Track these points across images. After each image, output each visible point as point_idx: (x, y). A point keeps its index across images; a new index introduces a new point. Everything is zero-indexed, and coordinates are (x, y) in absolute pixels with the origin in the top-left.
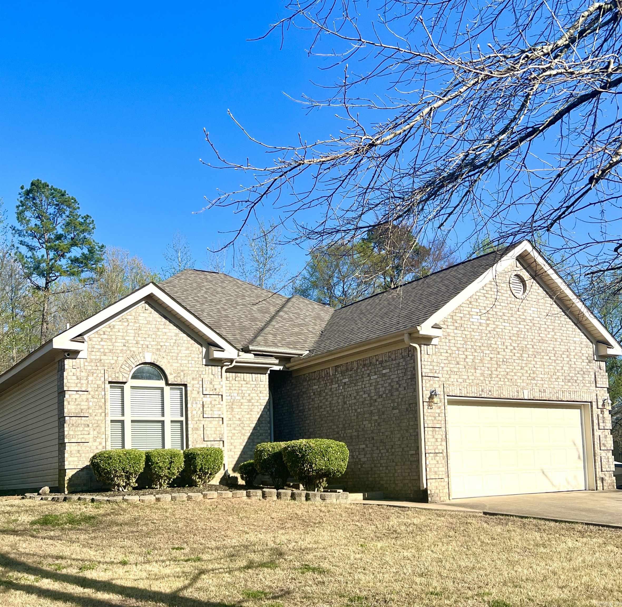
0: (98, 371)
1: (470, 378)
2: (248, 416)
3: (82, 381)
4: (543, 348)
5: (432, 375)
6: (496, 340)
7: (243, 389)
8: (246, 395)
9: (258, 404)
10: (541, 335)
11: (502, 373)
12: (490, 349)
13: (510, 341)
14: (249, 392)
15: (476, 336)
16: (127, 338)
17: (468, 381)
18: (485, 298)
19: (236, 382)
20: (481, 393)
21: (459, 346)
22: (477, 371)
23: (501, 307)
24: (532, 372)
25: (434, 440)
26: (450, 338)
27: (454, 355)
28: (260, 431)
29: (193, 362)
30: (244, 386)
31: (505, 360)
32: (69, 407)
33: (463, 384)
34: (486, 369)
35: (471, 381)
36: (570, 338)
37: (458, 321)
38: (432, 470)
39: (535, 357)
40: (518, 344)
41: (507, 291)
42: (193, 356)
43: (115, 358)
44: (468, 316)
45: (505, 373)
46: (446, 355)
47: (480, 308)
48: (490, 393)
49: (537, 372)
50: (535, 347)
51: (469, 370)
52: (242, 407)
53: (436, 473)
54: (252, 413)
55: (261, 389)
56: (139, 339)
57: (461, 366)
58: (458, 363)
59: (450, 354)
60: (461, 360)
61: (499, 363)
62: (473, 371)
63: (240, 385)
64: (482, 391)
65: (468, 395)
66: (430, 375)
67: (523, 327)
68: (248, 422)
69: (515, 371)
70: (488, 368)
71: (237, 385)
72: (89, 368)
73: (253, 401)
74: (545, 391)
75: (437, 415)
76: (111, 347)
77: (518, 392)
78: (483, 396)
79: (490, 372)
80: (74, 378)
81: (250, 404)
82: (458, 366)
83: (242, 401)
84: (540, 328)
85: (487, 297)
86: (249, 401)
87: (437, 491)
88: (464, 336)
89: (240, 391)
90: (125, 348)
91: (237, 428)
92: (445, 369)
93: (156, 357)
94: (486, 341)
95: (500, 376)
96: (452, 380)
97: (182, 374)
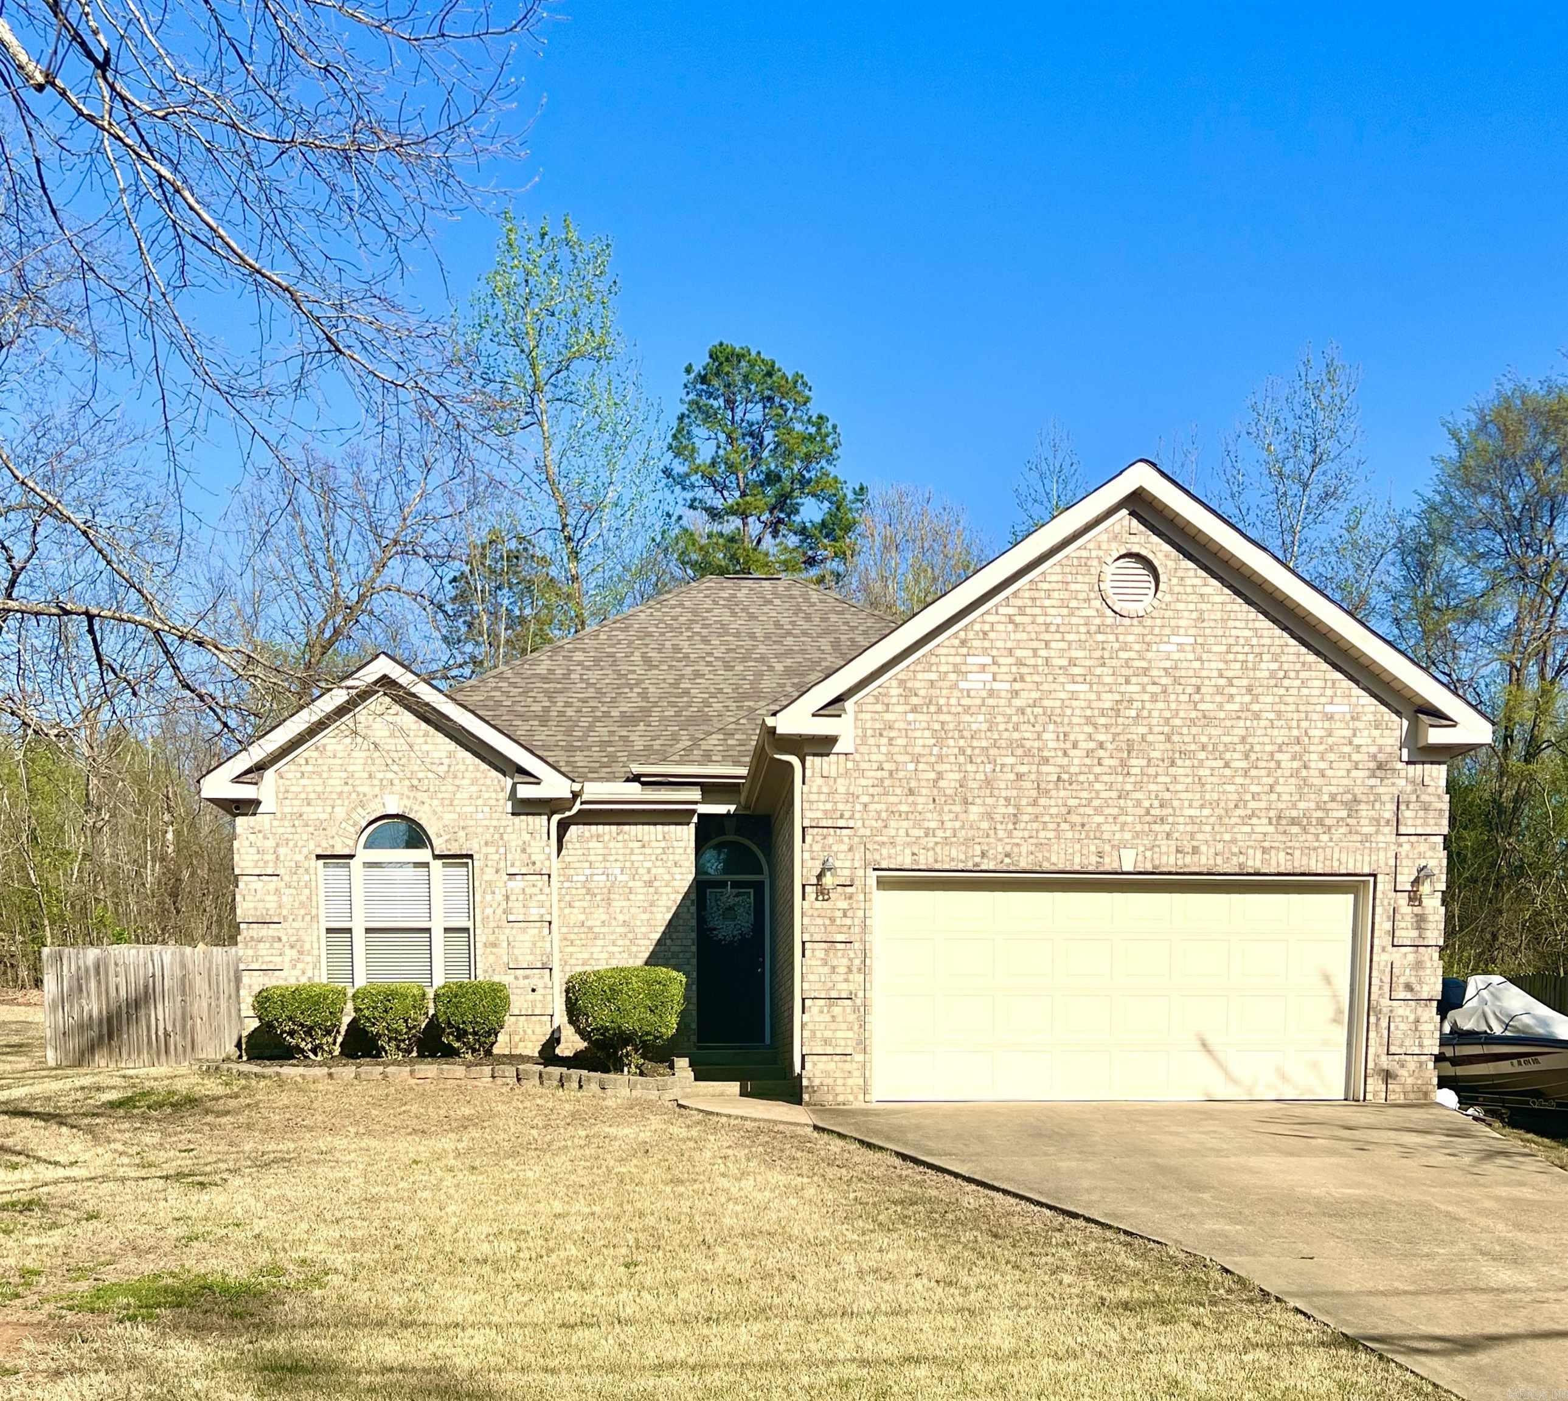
0: (296, 837)
1: (948, 825)
2: (645, 916)
3: (266, 857)
4: (1204, 739)
5: (829, 823)
6: (1039, 728)
7: (634, 858)
8: (641, 871)
9: (669, 890)
10: (1200, 706)
11: (1054, 811)
12: (1020, 752)
13: (1089, 729)
14: (649, 864)
15: (979, 722)
16: (351, 768)
17: (940, 833)
18: (1009, 630)
19: (620, 845)
20: (977, 860)
21: (918, 750)
22: (973, 809)
23: (1064, 645)
24: (1156, 803)
25: (826, 970)
26: (893, 734)
27: (901, 774)
28: (673, 949)
29: (486, 809)
30: (637, 851)
31: (1065, 777)
32: (245, 905)
33: (924, 841)
34: (1002, 801)
35: (948, 833)
36: (1310, 708)
37: (922, 692)
38: (819, 1034)
39: (1173, 764)
40: (1115, 735)
41: (1087, 600)
43: (329, 809)
44: (953, 677)
45: (1064, 810)
46: (879, 774)
47: (994, 652)
48: (1007, 860)
49: (1176, 803)
50: (1176, 738)
51: (946, 808)
52: (632, 897)
53: (826, 1042)
54: (655, 909)
55: (677, 857)
56: (373, 768)
57: (921, 800)
58: (911, 792)
59: (891, 772)
60: (923, 783)
61: (1043, 785)
62: (957, 808)
63: (628, 851)
64: (983, 855)
65: (937, 866)
66: (824, 823)
67: (1137, 688)
68: (643, 929)
69: (1096, 803)
70: (1007, 799)
71: (621, 851)
72: (281, 830)
73: (656, 884)
74: (1195, 850)
75: (840, 914)
76: (319, 789)
77: (1100, 854)
78: (983, 867)
79: (1011, 810)
80: (253, 850)
81: (651, 890)
82: (911, 799)
83: (631, 884)
84: (1198, 689)
85: (1016, 625)
86: (649, 884)
87: (830, 1081)
88: (937, 726)
89: (628, 864)
90: (346, 789)
91: (620, 943)
92: (872, 807)
93: (406, 802)
94: (1006, 735)
95: (1047, 818)
96: (893, 832)
97: (462, 834)
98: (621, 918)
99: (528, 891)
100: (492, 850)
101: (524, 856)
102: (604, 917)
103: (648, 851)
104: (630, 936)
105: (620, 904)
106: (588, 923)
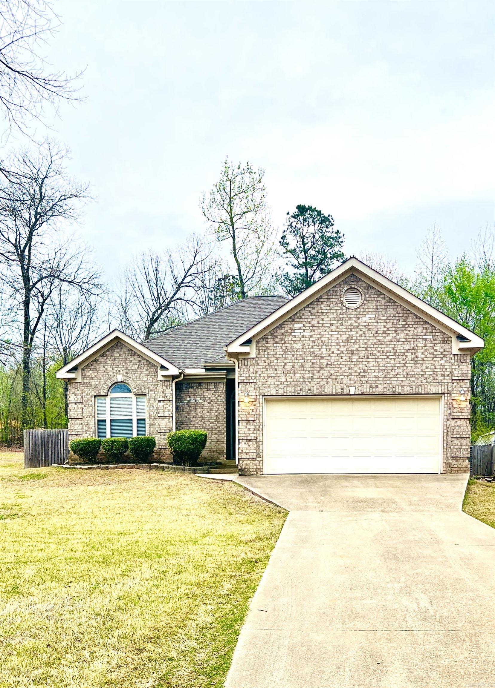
0: (88, 390)
1: (288, 380)
2: (208, 414)
3: (78, 397)
4: (379, 349)
5: (247, 381)
6: (320, 347)
7: (204, 394)
8: (207, 399)
9: (216, 405)
10: (378, 338)
11: (326, 375)
12: (313, 355)
13: (338, 347)
14: (210, 396)
15: (299, 346)
16: (106, 367)
17: (286, 383)
18: (309, 314)
20: (299, 392)
21: (277, 356)
22: (297, 375)
23: (329, 319)
24: (362, 371)
25: (246, 429)
26: (269, 351)
27: (272, 364)
28: (218, 425)
29: (151, 379)
31: (329, 363)
32: (71, 413)
33: (280, 386)
34: (307, 372)
35: (289, 383)
36: (418, 337)
37: (279, 337)
38: (244, 451)
39: (368, 358)
40: (347, 349)
41: (336, 304)
42: (151, 374)
43: (99, 381)
44: (290, 331)
45: (329, 374)
46: (264, 364)
47: (304, 323)
48: (309, 392)
49: (369, 371)
50: (369, 349)
51: (288, 375)
52: (204, 407)
53: (247, 454)
55: (220, 394)
56: (114, 367)
57: (279, 372)
58: (276, 370)
59: (268, 363)
60: (280, 367)
61: (322, 366)
62: (291, 375)
64: (301, 390)
65: (285, 394)
66: (245, 381)
67: (355, 333)
68: (208, 418)
69: (340, 371)
70: (309, 371)
72: (83, 388)
73: (212, 403)
74: (377, 387)
75: (251, 411)
76: (96, 374)
77: (342, 389)
78: (301, 394)
79: (311, 375)
80: (73, 395)
81: (210, 405)
82: (275, 372)
83: (203, 403)
84: (377, 332)
85: (312, 313)
86: (209, 403)
87: (249, 468)
88: (284, 348)
89: (202, 396)
90: (105, 374)
91: (200, 423)
92: (262, 375)
93: (124, 377)
94: (308, 350)
95: (323, 377)
96: (269, 383)
97: (143, 387)
98: (200, 415)
99: (165, 406)
100: (153, 392)
101: (164, 394)
102: (194, 414)
103: (209, 392)
104: (203, 421)
105: (199, 410)
106: (189, 417)
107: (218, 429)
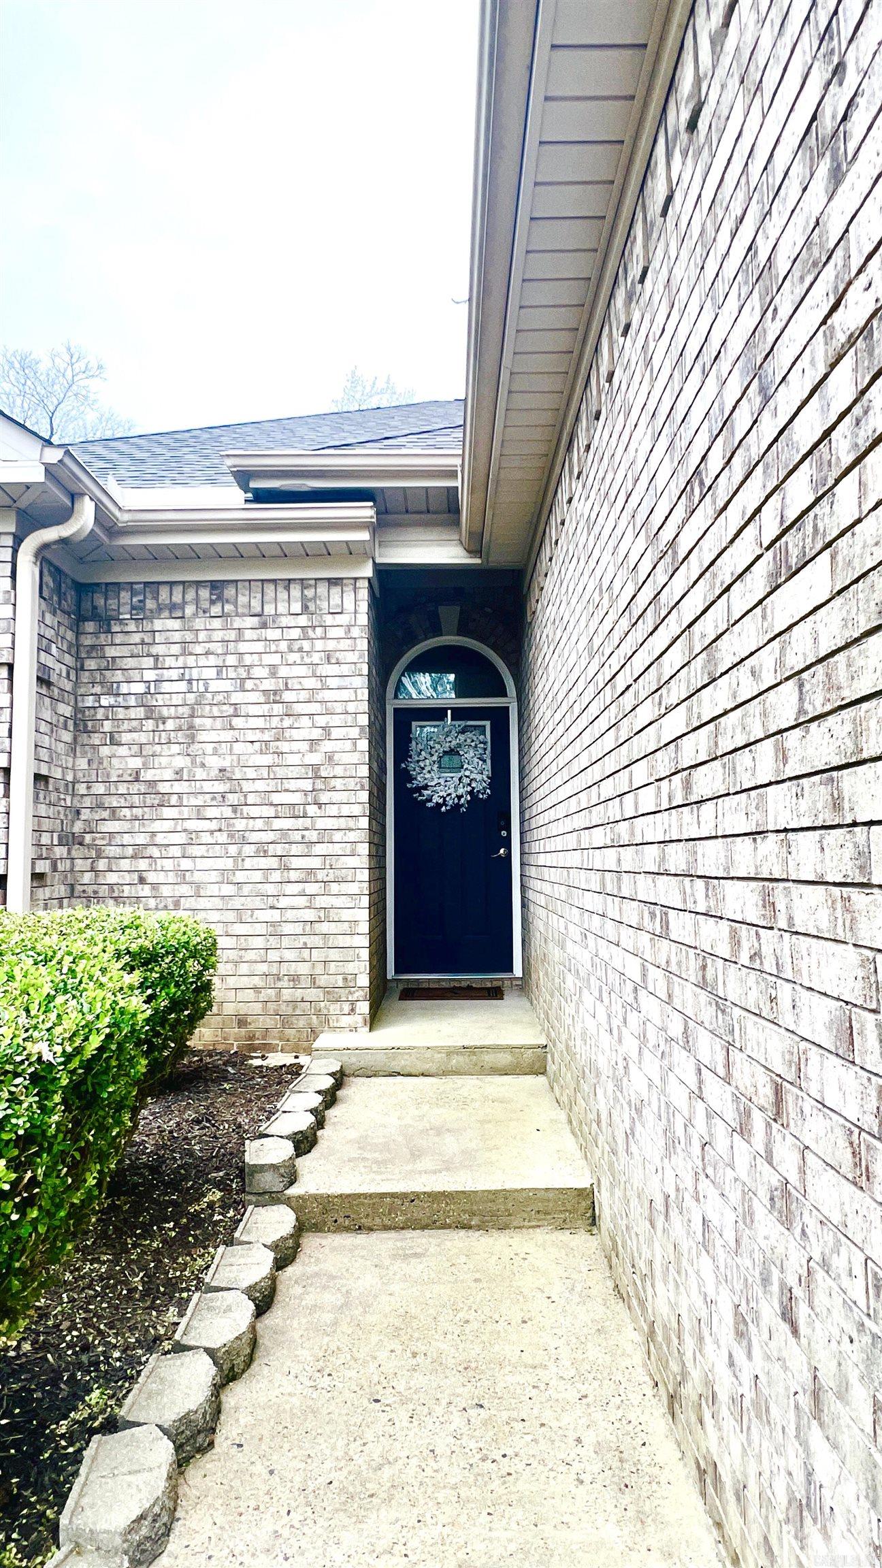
8: (258, 672)
19: (217, 623)
30: (248, 634)
52: (237, 722)
54: (284, 746)
55: (331, 645)
63: (232, 635)
68: (260, 786)
71: (218, 635)
73: (288, 696)
81: (278, 709)
83: (237, 698)
86: (273, 696)
89: (231, 660)
102: (181, 762)
103: (272, 634)
104: (232, 799)
105: (213, 736)
106: (148, 775)
107: (319, 849)
